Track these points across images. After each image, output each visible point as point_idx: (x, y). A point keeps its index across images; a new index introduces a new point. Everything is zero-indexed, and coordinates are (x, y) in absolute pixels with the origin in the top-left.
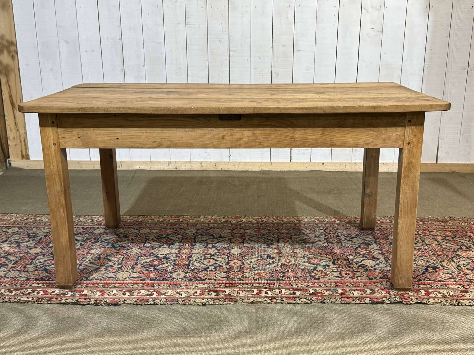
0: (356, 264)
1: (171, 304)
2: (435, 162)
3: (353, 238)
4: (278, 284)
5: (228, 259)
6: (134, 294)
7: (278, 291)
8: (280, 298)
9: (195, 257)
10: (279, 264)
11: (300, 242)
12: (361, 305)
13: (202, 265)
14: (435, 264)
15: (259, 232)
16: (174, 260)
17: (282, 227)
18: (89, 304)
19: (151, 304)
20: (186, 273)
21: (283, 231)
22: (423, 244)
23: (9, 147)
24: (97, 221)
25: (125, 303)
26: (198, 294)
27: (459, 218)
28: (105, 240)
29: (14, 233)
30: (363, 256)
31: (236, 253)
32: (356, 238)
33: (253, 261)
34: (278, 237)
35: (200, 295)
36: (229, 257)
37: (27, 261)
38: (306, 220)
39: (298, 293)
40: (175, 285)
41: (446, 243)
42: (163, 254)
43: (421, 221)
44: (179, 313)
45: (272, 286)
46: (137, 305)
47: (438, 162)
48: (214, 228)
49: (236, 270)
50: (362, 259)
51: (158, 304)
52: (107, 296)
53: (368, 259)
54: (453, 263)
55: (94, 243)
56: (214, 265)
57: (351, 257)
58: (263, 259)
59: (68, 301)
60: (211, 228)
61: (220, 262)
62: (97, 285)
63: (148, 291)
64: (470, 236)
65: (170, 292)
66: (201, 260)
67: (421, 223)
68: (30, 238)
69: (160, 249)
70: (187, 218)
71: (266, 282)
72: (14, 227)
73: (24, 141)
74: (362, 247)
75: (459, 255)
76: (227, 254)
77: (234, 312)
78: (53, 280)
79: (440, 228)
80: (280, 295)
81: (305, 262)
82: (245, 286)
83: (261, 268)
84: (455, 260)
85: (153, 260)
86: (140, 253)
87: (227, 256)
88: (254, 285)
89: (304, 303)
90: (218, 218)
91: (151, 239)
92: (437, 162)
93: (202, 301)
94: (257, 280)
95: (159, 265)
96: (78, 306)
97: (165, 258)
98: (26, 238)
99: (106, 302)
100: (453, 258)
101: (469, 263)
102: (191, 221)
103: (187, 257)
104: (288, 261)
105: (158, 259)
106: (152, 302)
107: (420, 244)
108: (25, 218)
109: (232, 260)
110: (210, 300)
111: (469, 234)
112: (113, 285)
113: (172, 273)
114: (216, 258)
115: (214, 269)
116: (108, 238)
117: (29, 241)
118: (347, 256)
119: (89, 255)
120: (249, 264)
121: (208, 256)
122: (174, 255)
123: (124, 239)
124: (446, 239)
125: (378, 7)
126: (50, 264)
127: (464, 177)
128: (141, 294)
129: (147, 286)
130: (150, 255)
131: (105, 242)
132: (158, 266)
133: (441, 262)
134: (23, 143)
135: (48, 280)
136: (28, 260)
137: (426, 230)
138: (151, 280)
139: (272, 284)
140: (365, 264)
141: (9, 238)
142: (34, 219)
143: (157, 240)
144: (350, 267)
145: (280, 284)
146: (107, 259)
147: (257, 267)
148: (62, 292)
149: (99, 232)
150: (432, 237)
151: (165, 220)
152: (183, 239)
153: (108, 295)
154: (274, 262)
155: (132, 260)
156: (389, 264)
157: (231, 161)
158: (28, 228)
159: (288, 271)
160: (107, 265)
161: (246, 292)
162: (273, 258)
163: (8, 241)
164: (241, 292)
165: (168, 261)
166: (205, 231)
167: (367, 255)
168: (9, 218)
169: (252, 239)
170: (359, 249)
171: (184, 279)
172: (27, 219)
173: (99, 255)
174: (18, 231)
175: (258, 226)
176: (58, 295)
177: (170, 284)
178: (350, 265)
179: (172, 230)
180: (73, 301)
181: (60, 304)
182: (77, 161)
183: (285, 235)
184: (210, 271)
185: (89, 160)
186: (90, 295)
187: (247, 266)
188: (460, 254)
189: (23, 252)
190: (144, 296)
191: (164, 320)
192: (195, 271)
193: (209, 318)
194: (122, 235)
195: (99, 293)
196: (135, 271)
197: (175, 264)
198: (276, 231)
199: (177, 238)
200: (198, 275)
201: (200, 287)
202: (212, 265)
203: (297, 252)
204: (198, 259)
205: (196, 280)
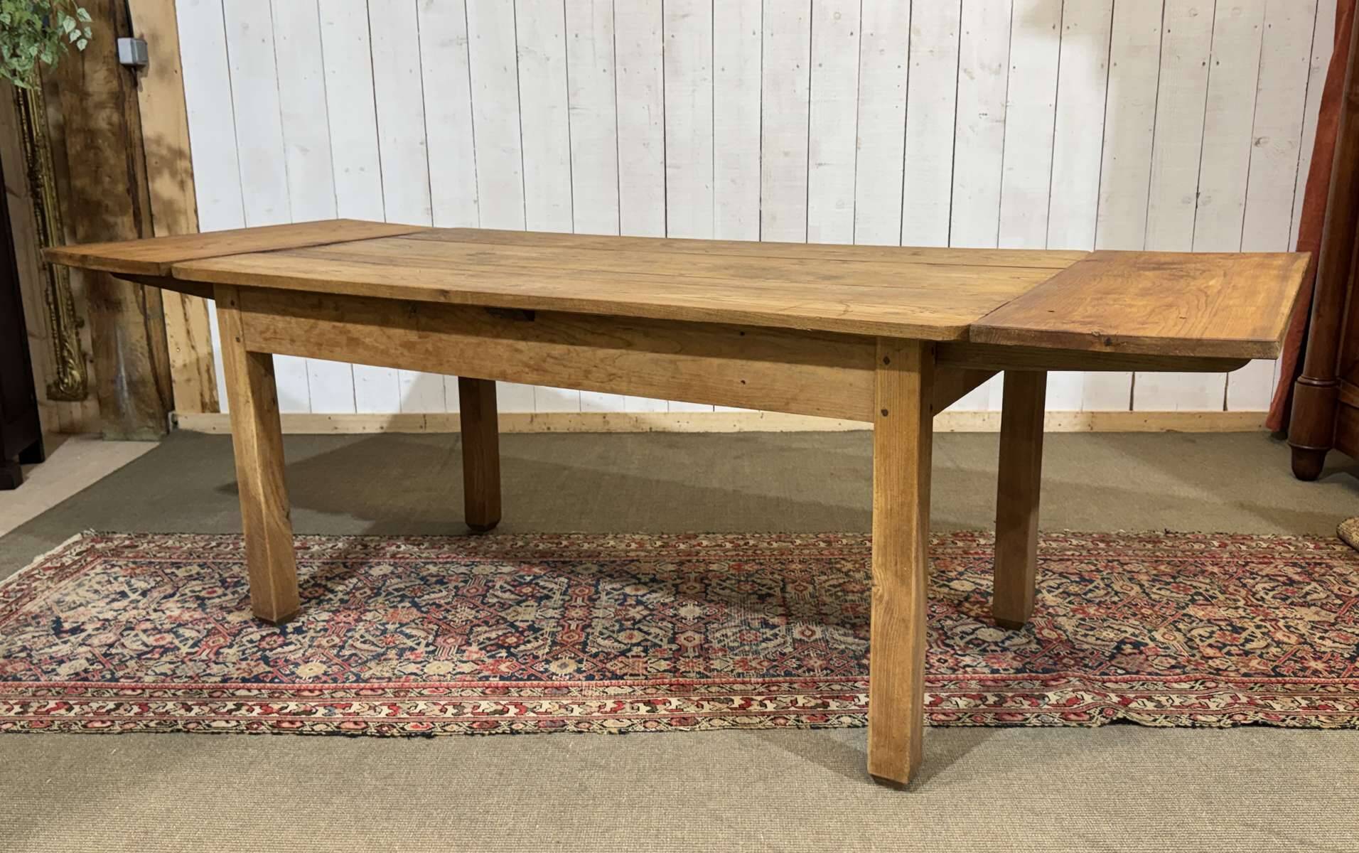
0: (962, 638)
1: (550, 733)
2: (1127, 409)
3: (952, 580)
4: (787, 684)
5: (673, 629)
6: (465, 711)
7: (788, 700)
8: (793, 717)
9: (598, 626)
10: (789, 639)
11: (834, 590)
12: (976, 729)
13: (616, 644)
14: (1137, 636)
15: (739, 568)
16: (553, 634)
17: (790, 557)
18: (364, 734)
19: (504, 733)
20: (580, 662)
21: (794, 566)
22: (1108, 593)
23: (174, 385)
24: (375, 548)
25: (445, 731)
26: (608, 709)
27: (1185, 534)
28: (396, 590)
29: (190, 578)
30: (977, 619)
31: (690, 617)
32: (957, 579)
33: (730, 634)
34: (783, 580)
35: (614, 711)
36: (674, 624)
37: (222, 640)
38: (845, 541)
39: (833, 705)
40: (557, 688)
41: (1160, 589)
42: (527, 621)
43: (1102, 541)
44: (568, 751)
45: (775, 688)
46: (473, 734)
47: (1135, 409)
48: (638, 561)
49: (691, 655)
50: (973, 627)
51: (519, 733)
52: (405, 716)
53: (988, 627)
54: (1177, 634)
55: (370, 597)
56: (643, 644)
57: (949, 622)
58: (751, 629)
59: (317, 728)
60: (633, 561)
61: (656, 637)
62: (380, 692)
63: (497, 703)
64: (1213, 573)
65: (546, 705)
66: (613, 632)
67: (1102, 545)
68: (226, 588)
69: (519, 609)
70: (578, 539)
71: (760, 680)
72: (190, 564)
73: (208, 371)
74: (972, 600)
75: (1190, 616)
76: (670, 619)
77: (691, 747)
78: (281, 682)
79: (1144, 556)
80: (793, 709)
81: (845, 635)
82: (713, 689)
83: (747, 648)
84: (1181, 626)
85: (504, 634)
86: (476, 617)
87: (671, 623)
88: (735, 687)
89: (849, 727)
90: (646, 537)
91: (497, 586)
92: (1131, 408)
93: (619, 725)
94: (739, 677)
95: (518, 646)
96: (341, 738)
97: (532, 628)
98: (217, 589)
99: (403, 728)
100: (1175, 622)
101: (1213, 632)
102: (586, 546)
103: (580, 626)
104: (808, 633)
105: (517, 631)
106: (506, 728)
107: (1102, 592)
108: (214, 544)
109: (682, 633)
110: (635, 721)
111: (1210, 568)
112: (418, 690)
113: (548, 662)
114: (645, 629)
115: (643, 651)
116: (402, 586)
117: (225, 595)
118: (939, 621)
119: (362, 624)
120: (720, 641)
121: (628, 624)
122: (553, 623)
123: (438, 587)
124: (1159, 581)
125: (995, 66)
126: (275, 646)
127: (1194, 441)
128: (480, 710)
129: (493, 692)
130: (498, 622)
131: (396, 594)
132: (516, 648)
133: (1150, 631)
134: (205, 376)
135: (272, 681)
136: (224, 637)
137: (1114, 561)
138: (502, 678)
139: (774, 684)
140: (980, 637)
141: (178, 588)
142: (233, 544)
143: (513, 589)
144: (948, 645)
145: (791, 683)
146: (402, 632)
147: (738, 647)
148: (302, 708)
149: (381, 573)
150: (1129, 575)
151: (527, 544)
152: (569, 587)
153: (408, 713)
154: (777, 635)
155: (458, 634)
156: (1035, 638)
157: (671, 411)
158: (222, 566)
159: (809, 655)
160: (402, 646)
161: (717, 704)
162: (774, 627)
163: (178, 594)
164: (705, 703)
165: (538, 634)
166: (618, 568)
167: (984, 617)
168: (177, 544)
169: (724, 584)
170: (967, 605)
171: (577, 675)
172: (218, 545)
173: (383, 624)
174: (198, 574)
175: (738, 555)
176: (294, 714)
177: (546, 688)
178: (948, 641)
179: (546, 566)
180: (329, 729)
181: (301, 734)
182: (326, 415)
183: (798, 574)
184: (633, 656)
185: (353, 412)
186: (368, 715)
187: (716, 645)
188: (1192, 613)
189: (212, 620)
190: (488, 714)
191: (535, 768)
192: (601, 657)
193: (635, 761)
194: (434, 579)
195: (386, 710)
196: (465, 659)
197: (554, 643)
198: (778, 566)
199: (556, 583)
200: (608, 666)
201: (612, 693)
202: (638, 644)
203: (828, 612)
204: (605, 631)
205: (604, 677)
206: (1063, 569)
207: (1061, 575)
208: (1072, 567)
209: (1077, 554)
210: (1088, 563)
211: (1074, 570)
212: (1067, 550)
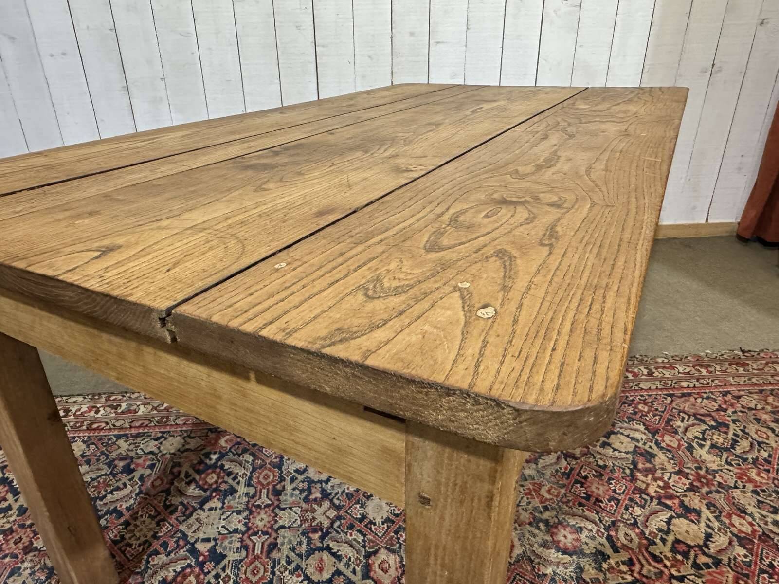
5: (365, 546)
9: (284, 544)
27: (758, 353)
36: (365, 536)
42: (210, 540)
43: (701, 366)
50: (663, 517)
53: (678, 516)
57: (638, 511)
66: (301, 556)
67: (704, 371)
69: (202, 516)
74: (641, 466)
76: (359, 525)
87: (361, 532)
97: (214, 555)
103: (265, 547)
109: (374, 553)
114: (334, 547)
121: (316, 538)
122: (236, 541)
137: (726, 393)
143: (197, 478)
150: (752, 415)
170: (639, 475)
178: (652, 550)
204: (292, 555)
206: (692, 409)
207: (696, 419)
208: (698, 404)
209: (692, 385)
210: (707, 398)
211: (703, 410)
212: (680, 380)
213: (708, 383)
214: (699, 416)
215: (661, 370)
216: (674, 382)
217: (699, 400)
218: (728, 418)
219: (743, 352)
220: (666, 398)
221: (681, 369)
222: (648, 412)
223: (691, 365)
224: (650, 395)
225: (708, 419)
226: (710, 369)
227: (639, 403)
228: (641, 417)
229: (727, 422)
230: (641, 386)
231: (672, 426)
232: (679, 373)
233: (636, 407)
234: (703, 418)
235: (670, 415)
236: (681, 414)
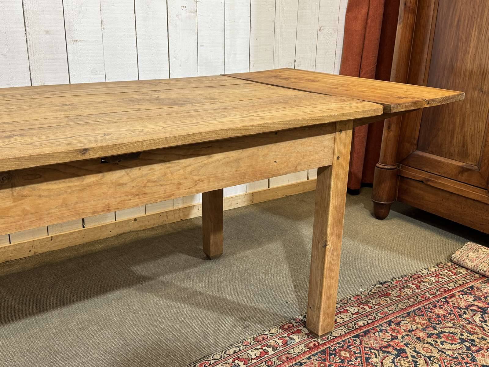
206: (377, 344)
207: (384, 352)
208: (378, 338)
209: (366, 323)
210: (381, 331)
211: (383, 343)
212: (356, 321)
213: (375, 318)
214: (384, 349)
215: (339, 315)
216: (353, 323)
217: (377, 334)
218: (402, 344)
219: (381, 283)
220: (355, 340)
221: (351, 310)
222: (351, 358)
223: (356, 305)
224: (344, 341)
225: (390, 349)
226: (370, 305)
227: (340, 351)
228: (348, 363)
229: (403, 348)
230: (334, 334)
231: (372, 364)
232: (352, 314)
233: (340, 356)
234: (387, 350)
235: (366, 354)
236: (372, 351)
